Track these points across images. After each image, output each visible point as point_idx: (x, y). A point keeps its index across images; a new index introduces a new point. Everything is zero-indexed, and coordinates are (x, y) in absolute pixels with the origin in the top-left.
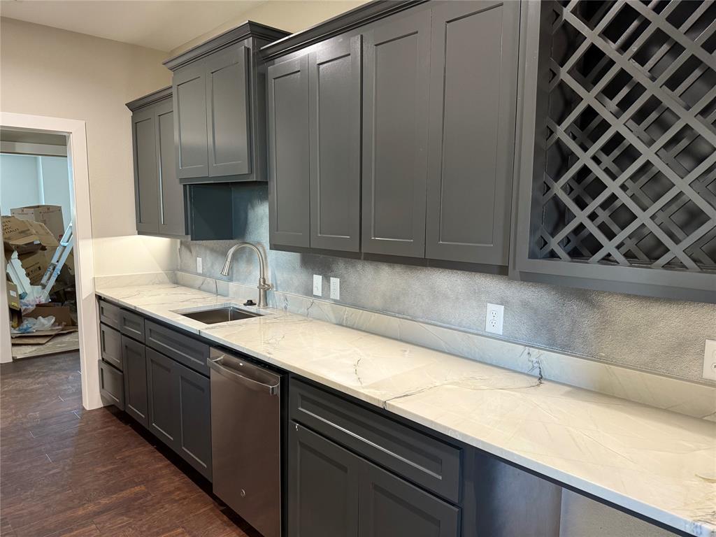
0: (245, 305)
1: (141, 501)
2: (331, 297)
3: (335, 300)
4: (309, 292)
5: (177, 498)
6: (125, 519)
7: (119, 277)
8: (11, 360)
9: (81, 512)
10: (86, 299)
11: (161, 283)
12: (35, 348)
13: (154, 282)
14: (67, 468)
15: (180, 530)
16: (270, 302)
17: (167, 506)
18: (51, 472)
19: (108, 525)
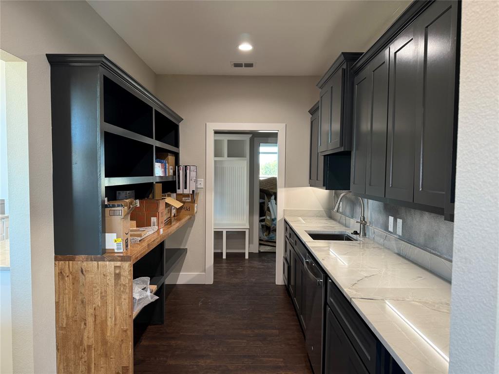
0: (352, 234)
1: (273, 338)
2: (397, 233)
3: (399, 236)
4: (386, 228)
5: (291, 343)
6: (261, 343)
7: (297, 210)
8: (258, 252)
9: (244, 332)
10: (280, 220)
11: (321, 216)
12: (271, 248)
13: (317, 215)
14: (251, 310)
15: (282, 360)
16: (367, 234)
17: (283, 345)
18: (243, 309)
19: (251, 343)
